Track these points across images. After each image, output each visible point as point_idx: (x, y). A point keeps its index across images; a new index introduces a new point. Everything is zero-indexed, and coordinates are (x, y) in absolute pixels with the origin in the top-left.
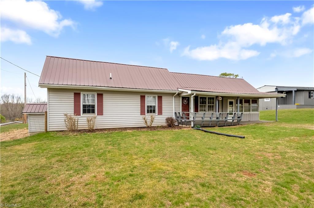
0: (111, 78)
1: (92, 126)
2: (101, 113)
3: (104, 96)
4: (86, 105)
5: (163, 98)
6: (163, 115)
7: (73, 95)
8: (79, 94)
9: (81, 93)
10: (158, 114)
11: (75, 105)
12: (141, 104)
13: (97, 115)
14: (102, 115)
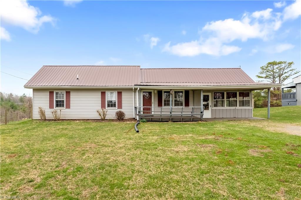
0: (78, 79)
1: (59, 117)
2: (68, 106)
3: (71, 93)
4: (58, 100)
5: (122, 93)
6: (122, 109)
7: (49, 93)
8: (53, 92)
9: (54, 91)
10: (118, 109)
11: (50, 101)
12: (101, 99)
13: (66, 108)
14: (70, 108)
